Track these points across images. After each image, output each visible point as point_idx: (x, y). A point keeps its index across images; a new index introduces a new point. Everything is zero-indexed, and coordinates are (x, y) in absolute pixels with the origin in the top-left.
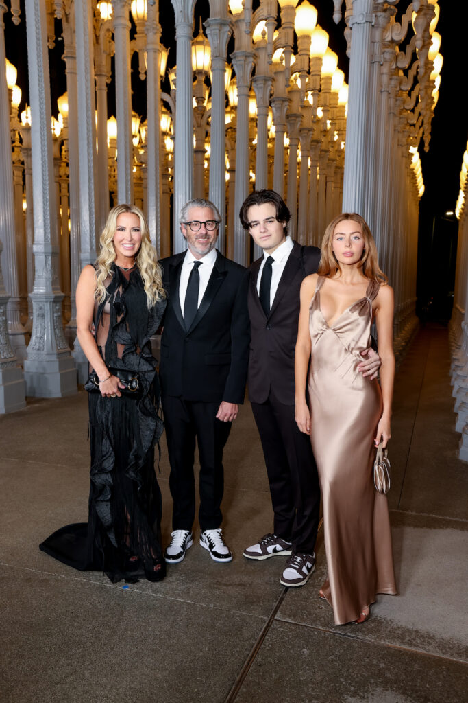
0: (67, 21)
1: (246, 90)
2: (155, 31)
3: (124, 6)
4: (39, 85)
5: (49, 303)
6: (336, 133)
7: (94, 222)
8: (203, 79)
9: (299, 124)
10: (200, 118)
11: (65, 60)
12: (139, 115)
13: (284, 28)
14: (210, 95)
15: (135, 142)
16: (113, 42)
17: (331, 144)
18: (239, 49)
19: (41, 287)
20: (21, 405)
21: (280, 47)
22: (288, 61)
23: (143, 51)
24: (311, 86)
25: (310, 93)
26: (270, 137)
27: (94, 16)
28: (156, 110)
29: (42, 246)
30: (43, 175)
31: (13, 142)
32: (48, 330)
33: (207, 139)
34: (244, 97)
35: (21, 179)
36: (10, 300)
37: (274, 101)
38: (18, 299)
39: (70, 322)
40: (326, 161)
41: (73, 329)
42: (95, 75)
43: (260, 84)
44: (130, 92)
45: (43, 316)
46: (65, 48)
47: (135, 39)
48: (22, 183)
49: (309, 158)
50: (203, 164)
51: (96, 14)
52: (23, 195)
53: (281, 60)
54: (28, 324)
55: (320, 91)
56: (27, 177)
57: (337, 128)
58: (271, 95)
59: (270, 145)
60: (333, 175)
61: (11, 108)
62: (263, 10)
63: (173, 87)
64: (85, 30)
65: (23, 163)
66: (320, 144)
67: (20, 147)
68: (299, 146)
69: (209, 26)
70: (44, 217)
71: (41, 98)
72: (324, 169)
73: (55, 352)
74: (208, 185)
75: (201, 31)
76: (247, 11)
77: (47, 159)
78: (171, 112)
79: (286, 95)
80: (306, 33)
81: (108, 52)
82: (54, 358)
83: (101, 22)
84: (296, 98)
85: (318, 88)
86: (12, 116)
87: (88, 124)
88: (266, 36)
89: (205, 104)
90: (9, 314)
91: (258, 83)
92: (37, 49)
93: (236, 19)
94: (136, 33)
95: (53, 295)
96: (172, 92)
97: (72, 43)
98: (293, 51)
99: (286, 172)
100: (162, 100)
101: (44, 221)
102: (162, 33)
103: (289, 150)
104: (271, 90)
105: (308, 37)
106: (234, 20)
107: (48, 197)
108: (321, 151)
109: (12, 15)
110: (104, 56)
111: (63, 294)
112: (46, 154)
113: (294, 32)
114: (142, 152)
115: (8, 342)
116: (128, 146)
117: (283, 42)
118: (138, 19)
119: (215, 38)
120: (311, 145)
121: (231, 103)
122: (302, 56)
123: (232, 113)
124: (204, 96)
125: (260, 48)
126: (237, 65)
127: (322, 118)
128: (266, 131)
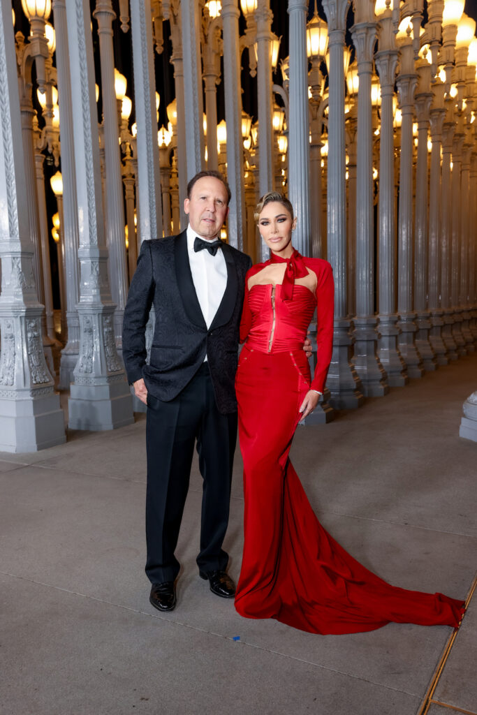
0: (175, 22)
1: (368, 68)
2: (265, 18)
4: (144, 82)
6: (472, 113)
8: (319, 65)
9: (429, 104)
10: (315, 111)
11: (173, 63)
12: (251, 116)
14: (327, 85)
15: (247, 144)
16: (221, 40)
17: (466, 127)
18: (359, 21)
20: (130, 421)
21: (408, 16)
22: (416, 32)
23: (252, 45)
24: (444, 59)
25: (441, 68)
26: (394, 126)
27: (203, 15)
28: (267, 103)
30: (149, 177)
31: (123, 155)
33: (323, 136)
34: (365, 75)
35: (133, 193)
36: (116, 313)
37: (400, 80)
40: (460, 147)
42: (203, 77)
43: (384, 60)
44: (240, 90)
46: (173, 51)
47: (245, 34)
48: (133, 196)
50: (320, 161)
51: (205, 13)
52: (135, 210)
53: (408, 32)
55: (454, 64)
56: (137, 189)
57: (474, 106)
58: (397, 75)
59: (395, 136)
60: (469, 163)
61: (120, 119)
63: (285, 77)
65: (134, 177)
66: (453, 127)
67: (129, 160)
68: (429, 132)
70: (151, 221)
71: (146, 96)
72: (459, 156)
74: (326, 186)
75: (316, 12)
77: (152, 160)
78: (284, 107)
79: (414, 72)
81: (217, 52)
83: (209, 20)
84: (425, 75)
85: (452, 60)
86: (122, 127)
87: (195, 122)
88: (391, 6)
91: (381, 59)
92: (142, 45)
94: (246, 28)
96: (285, 86)
97: (180, 44)
98: (423, 17)
99: (415, 163)
100: (274, 93)
101: (151, 226)
102: (273, 19)
103: (416, 141)
104: (397, 65)
105: (440, 2)
107: (154, 200)
108: (455, 135)
109: (121, 23)
110: (214, 54)
114: (253, 154)
116: (238, 148)
117: (411, 9)
118: (248, 10)
119: (333, 8)
120: (443, 129)
121: (350, 91)
122: (433, 24)
123: (351, 103)
124: (319, 84)
125: (383, 20)
126: (357, 39)
127: (456, 97)
128: (392, 118)
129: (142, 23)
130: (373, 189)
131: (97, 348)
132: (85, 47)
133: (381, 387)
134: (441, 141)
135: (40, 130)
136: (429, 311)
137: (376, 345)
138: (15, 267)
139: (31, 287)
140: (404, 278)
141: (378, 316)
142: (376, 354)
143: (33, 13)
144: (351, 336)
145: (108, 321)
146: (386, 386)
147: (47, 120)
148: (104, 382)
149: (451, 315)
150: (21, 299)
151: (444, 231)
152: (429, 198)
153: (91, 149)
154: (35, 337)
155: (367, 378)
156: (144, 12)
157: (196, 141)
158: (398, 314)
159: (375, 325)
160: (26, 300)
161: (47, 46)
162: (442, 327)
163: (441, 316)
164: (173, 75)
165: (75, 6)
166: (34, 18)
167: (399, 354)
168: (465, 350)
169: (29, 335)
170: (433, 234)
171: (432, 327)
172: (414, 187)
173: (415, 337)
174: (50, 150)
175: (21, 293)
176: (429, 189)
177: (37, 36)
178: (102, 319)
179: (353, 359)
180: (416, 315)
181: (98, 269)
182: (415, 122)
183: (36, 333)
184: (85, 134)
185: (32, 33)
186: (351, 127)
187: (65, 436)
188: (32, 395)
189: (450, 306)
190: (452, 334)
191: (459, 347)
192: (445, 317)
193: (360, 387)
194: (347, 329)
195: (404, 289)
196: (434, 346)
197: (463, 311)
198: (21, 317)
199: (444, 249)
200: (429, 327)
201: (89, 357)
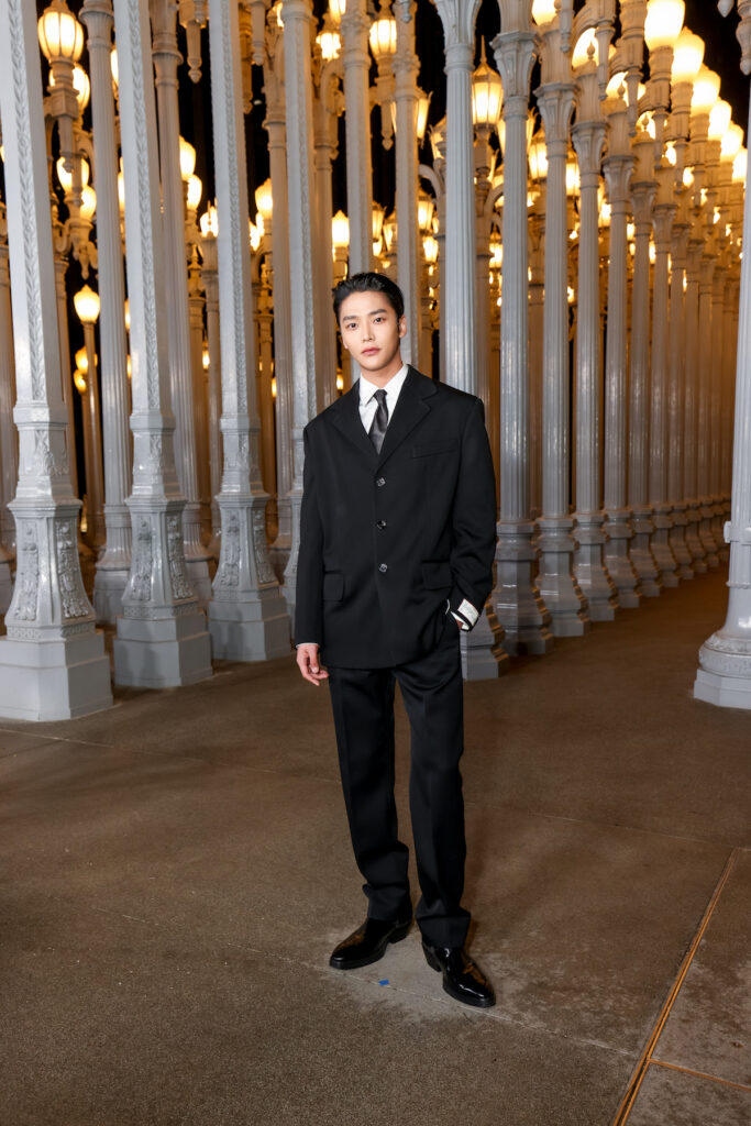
0: (271, 67)
1: (560, 148)
2: (410, 67)
3: (359, 32)
4: (230, 167)
5: (245, 511)
6: (716, 209)
7: (313, 378)
8: (487, 137)
9: (652, 198)
10: (482, 202)
11: (268, 128)
12: (383, 207)
13: (625, 39)
14: (499, 162)
15: (377, 249)
16: (340, 93)
17: (707, 230)
18: (548, 80)
19: (234, 485)
20: (205, 673)
21: (620, 71)
22: (633, 93)
23: (388, 102)
24: (673, 133)
25: (670, 145)
26: (600, 225)
27: (313, 55)
28: (410, 193)
29: (235, 420)
30: (236, 307)
31: (189, 263)
32: (244, 555)
33: (492, 237)
34: (557, 159)
35: (200, 320)
36: (186, 507)
37: (608, 163)
38: (198, 507)
39: (278, 540)
40: (698, 259)
41: (281, 552)
42: (316, 147)
43: (585, 135)
44: (369, 170)
45: (237, 530)
46: (268, 110)
47: (375, 85)
48: (202, 325)
49: (669, 256)
50: (489, 277)
51: (315, 53)
52: (204, 344)
53: (621, 92)
54: (213, 545)
55: (688, 140)
56: (210, 315)
57: (718, 200)
58: (603, 154)
59: (601, 240)
60: (711, 282)
61: (186, 210)
62: (591, 10)
63: (437, 154)
64: (299, 75)
65: (203, 295)
66: (687, 231)
67: (198, 269)
68: (651, 237)
69: (499, 47)
70: (238, 373)
71: (232, 187)
72: (694, 273)
73: (256, 587)
75: (484, 59)
76: (565, 15)
77: (241, 282)
78: (434, 196)
79: (629, 154)
80: (665, 44)
81: (333, 111)
82: (254, 597)
83: (322, 64)
84: (646, 157)
85: (685, 134)
86: (188, 222)
87: (304, 224)
88: (596, 56)
89: (490, 179)
90: (185, 528)
91: (580, 134)
92: (227, 111)
93: (545, 30)
94: (378, 75)
95: (252, 497)
96: (437, 165)
97: (278, 101)
98: (642, 75)
99: (630, 281)
100: (420, 177)
101: (238, 380)
102: (421, 69)
103: (632, 248)
104: (604, 144)
105: (667, 51)
106: (541, 33)
107: (243, 342)
108: (691, 242)
109: (189, 68)
110: (327, 116)
111: (266, 495)
112: (241, 274)
113: (644, 43)
114: (386, 265)
115: (184, 572)
117: (624, 61)
118: (380, 49)
119: (511, 65)
120: (672, 233)
121: (534, 175)
122: (657, 83)
123: (536, 190)
124: (488, 165)
125: (584, 76)
126: (545, 107)
127: (692, 186)
128: (596, 214)
129: (227, 79)
130: (568, 316)
131: (158, 564)
132: (144, 118)
133: (580, 623)
134: (667, 253)
135: (60, 224)
136: (651, 507)
137: (572, 557)
138: (41, 444)
139: (63, 474)
140: (613, 451)
141: (574, 515)
142: (571, 573)
143: (55, 51)
144: (535, 546)
145: (174, 523)
146: (586, 620)
147: (72, 209)
148: (168, 614)
149: (684, 511)
150: (49, 492)
151: (673, 385)
152: (651, 331)
153: (152, 267)
154: (68, 548)
155: (558, 608)
156: (231, 64)
157: (305, 252)
158: (604, 511)
159: (570, 530)
160: (55, 493)
161: (76, 101)
162: (669, 530)
163: (669, 513)
164: (267, 147)
165: (131, 58)
166: (57, 59)
167: (606, 572)
168: (704, 565)
169: (60, 545)
170: (657, 391)
171: (656, 529)
172: (629, 316)
173: (629, 547)
174: (75, 254)
175: (49, 483)
176: (651, 318)
177: (62, 85)
178: (166, 520)
179: (537, 580)
180: (632, 513)
181: (160, 446)
182: (630, 223)
183: (69, 543)
184: (143, 244)
185: (52, 81)
186: (535, 226)
187: (112, 697)
188: (63, 636)
189: (682, 498)
190: (685, 540)
191: (695, 559)
192: (673, 514)
193: (548, 623)
194: (529, 536)
195: (613, 475)
196: (658, 559)
197: (701, 505)
198: (48, 519)
199: (673, 413)
200: (650, 530)
201: (147, 577)
